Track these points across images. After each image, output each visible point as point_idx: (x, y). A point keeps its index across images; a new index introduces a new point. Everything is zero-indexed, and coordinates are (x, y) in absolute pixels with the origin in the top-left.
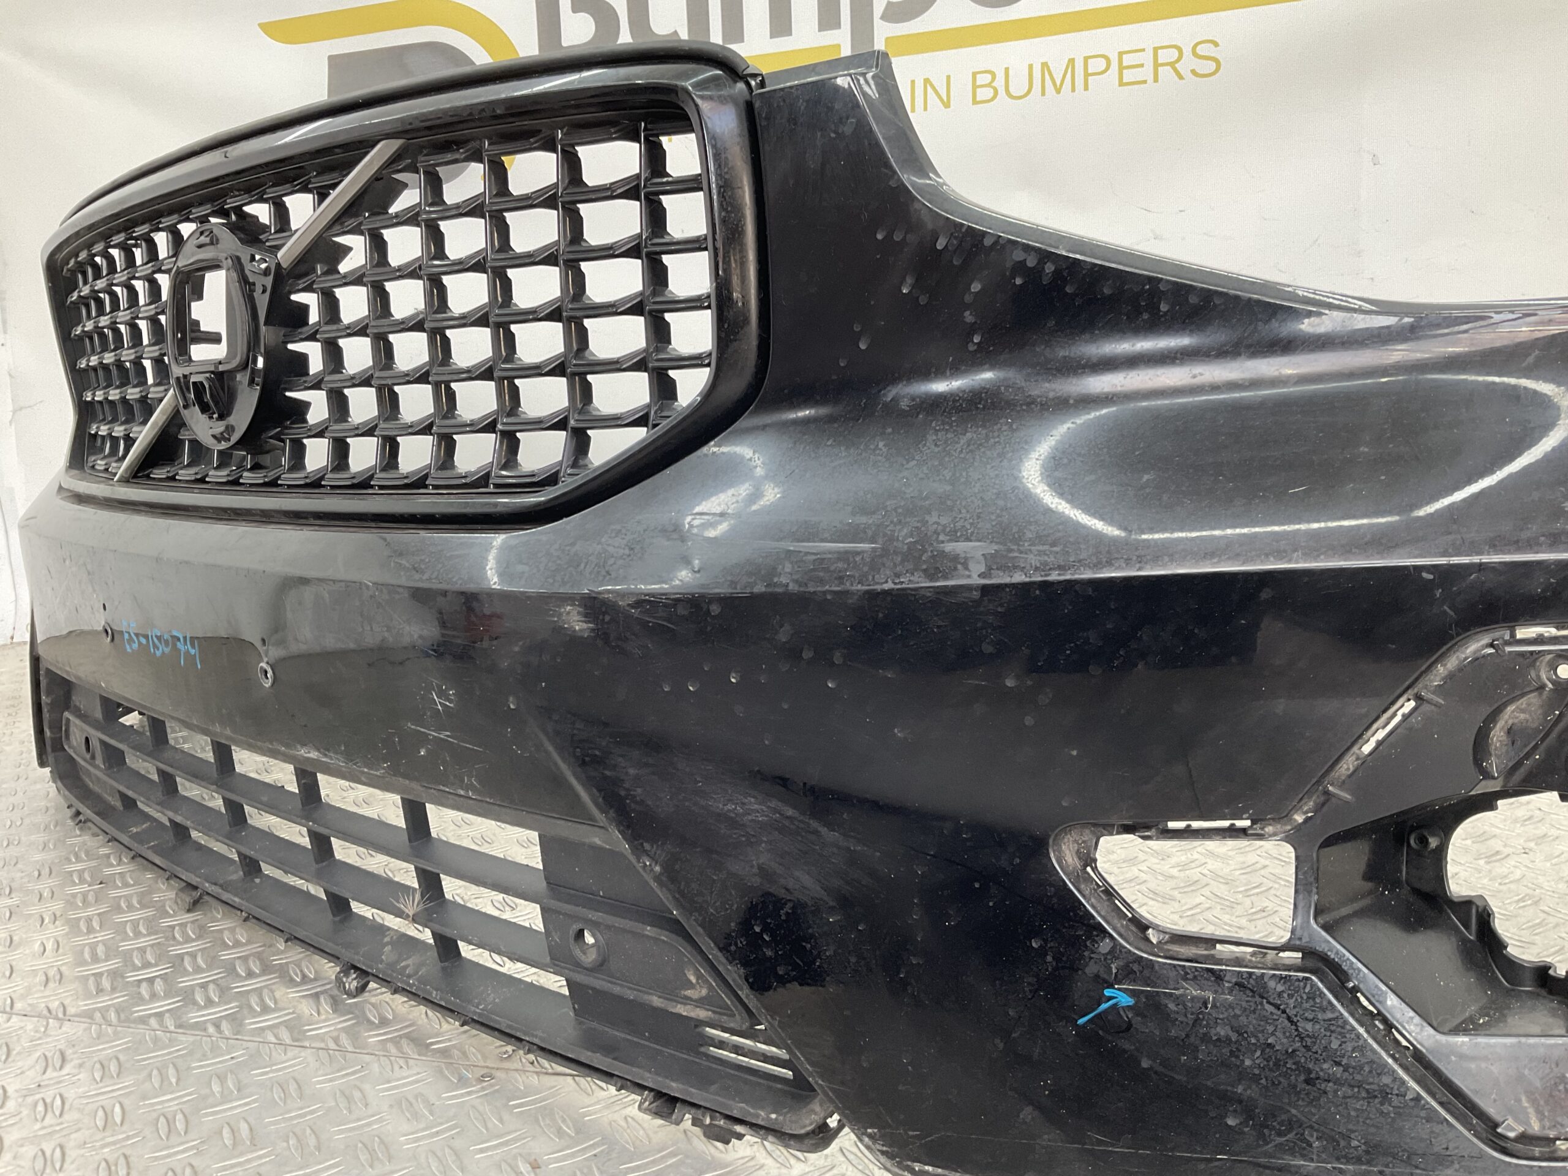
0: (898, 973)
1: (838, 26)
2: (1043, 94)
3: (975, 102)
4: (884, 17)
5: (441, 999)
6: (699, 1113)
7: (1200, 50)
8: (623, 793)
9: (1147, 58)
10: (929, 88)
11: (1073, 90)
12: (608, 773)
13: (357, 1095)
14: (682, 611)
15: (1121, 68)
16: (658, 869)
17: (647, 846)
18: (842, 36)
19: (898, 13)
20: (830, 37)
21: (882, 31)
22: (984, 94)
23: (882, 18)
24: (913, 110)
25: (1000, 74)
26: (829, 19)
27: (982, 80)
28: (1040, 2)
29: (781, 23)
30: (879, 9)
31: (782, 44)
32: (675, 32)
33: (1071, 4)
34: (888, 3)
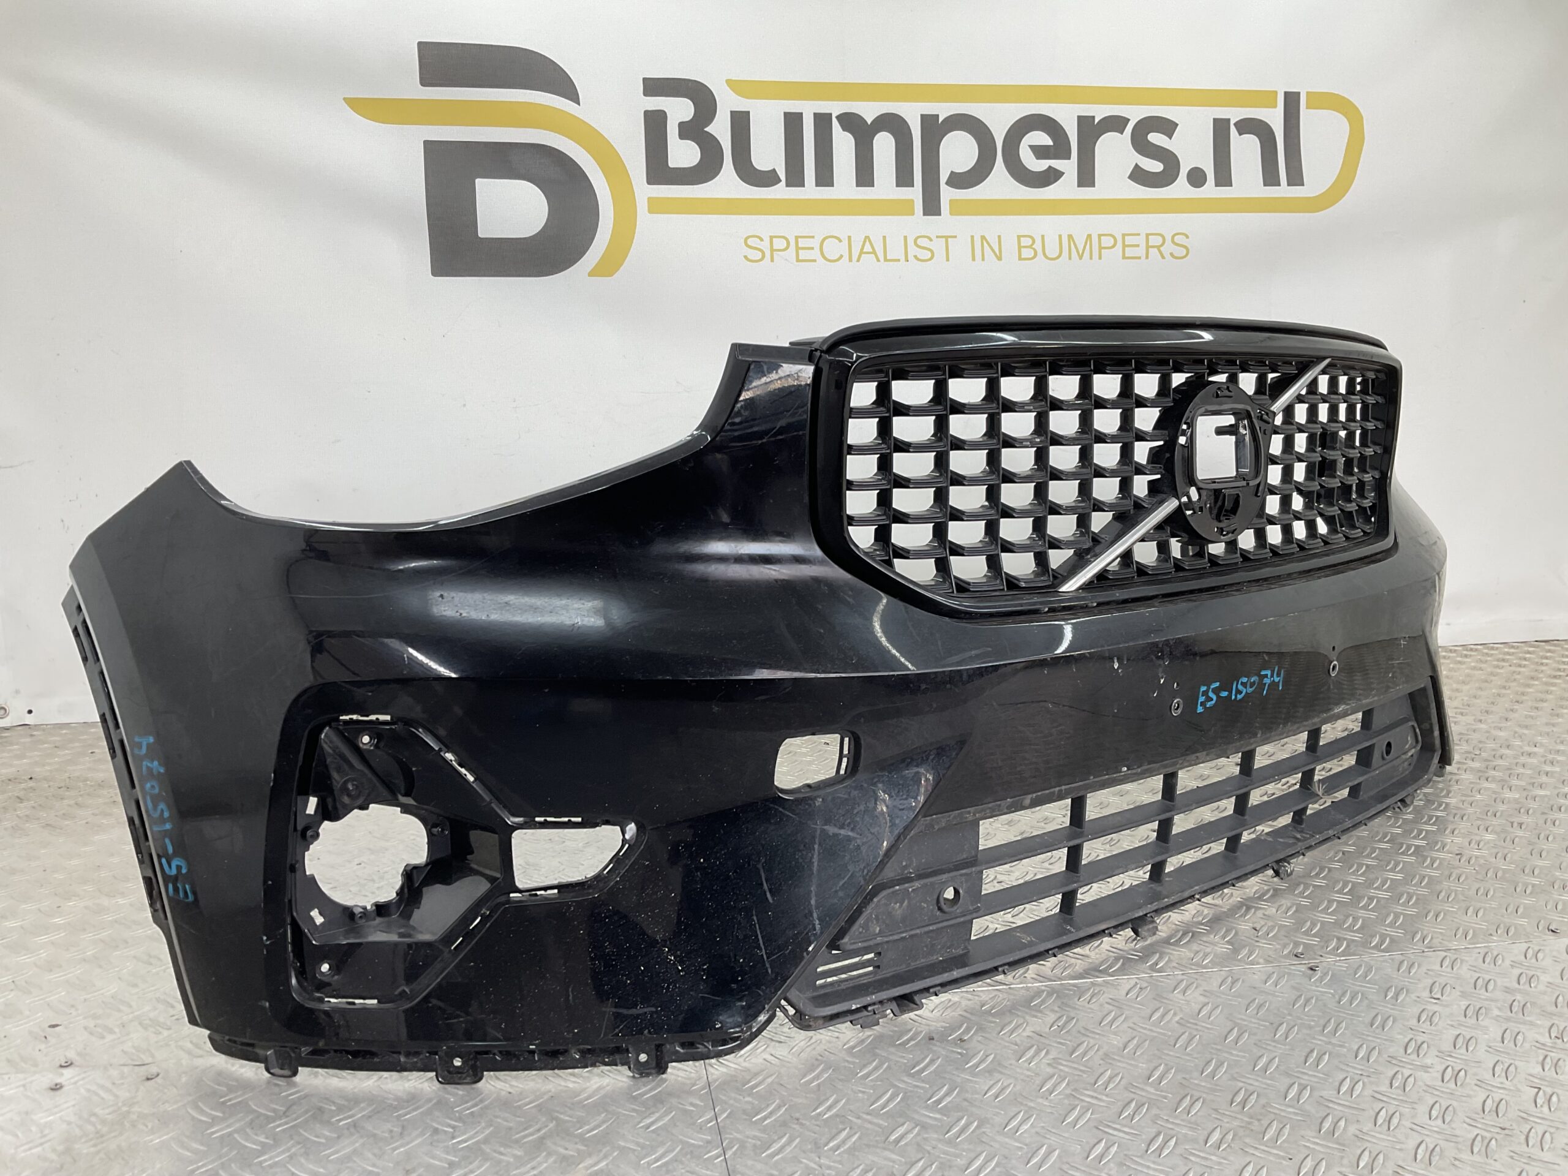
1: (911, 184)
2: (1070, 258)
4: (949, 183)
7: (1176, 240)
9: (1141, 241)
11: (1091, 258)
15: (1124, 246)
18: (915, 193)
19: (959, 181)
20: (905, 193)
21: (947, 194)
22: (1027, 253)
23: (947, 183)
24: (974, 259)
25: (1038, 242)
26: (904, 178)
27: (1026, 242)
28: (1066, 188)
29: (865, 175)
30: (944, 177)
31: (865, 193)
32: (774, 170)
33: (1087, 193)
34: (952, 172)
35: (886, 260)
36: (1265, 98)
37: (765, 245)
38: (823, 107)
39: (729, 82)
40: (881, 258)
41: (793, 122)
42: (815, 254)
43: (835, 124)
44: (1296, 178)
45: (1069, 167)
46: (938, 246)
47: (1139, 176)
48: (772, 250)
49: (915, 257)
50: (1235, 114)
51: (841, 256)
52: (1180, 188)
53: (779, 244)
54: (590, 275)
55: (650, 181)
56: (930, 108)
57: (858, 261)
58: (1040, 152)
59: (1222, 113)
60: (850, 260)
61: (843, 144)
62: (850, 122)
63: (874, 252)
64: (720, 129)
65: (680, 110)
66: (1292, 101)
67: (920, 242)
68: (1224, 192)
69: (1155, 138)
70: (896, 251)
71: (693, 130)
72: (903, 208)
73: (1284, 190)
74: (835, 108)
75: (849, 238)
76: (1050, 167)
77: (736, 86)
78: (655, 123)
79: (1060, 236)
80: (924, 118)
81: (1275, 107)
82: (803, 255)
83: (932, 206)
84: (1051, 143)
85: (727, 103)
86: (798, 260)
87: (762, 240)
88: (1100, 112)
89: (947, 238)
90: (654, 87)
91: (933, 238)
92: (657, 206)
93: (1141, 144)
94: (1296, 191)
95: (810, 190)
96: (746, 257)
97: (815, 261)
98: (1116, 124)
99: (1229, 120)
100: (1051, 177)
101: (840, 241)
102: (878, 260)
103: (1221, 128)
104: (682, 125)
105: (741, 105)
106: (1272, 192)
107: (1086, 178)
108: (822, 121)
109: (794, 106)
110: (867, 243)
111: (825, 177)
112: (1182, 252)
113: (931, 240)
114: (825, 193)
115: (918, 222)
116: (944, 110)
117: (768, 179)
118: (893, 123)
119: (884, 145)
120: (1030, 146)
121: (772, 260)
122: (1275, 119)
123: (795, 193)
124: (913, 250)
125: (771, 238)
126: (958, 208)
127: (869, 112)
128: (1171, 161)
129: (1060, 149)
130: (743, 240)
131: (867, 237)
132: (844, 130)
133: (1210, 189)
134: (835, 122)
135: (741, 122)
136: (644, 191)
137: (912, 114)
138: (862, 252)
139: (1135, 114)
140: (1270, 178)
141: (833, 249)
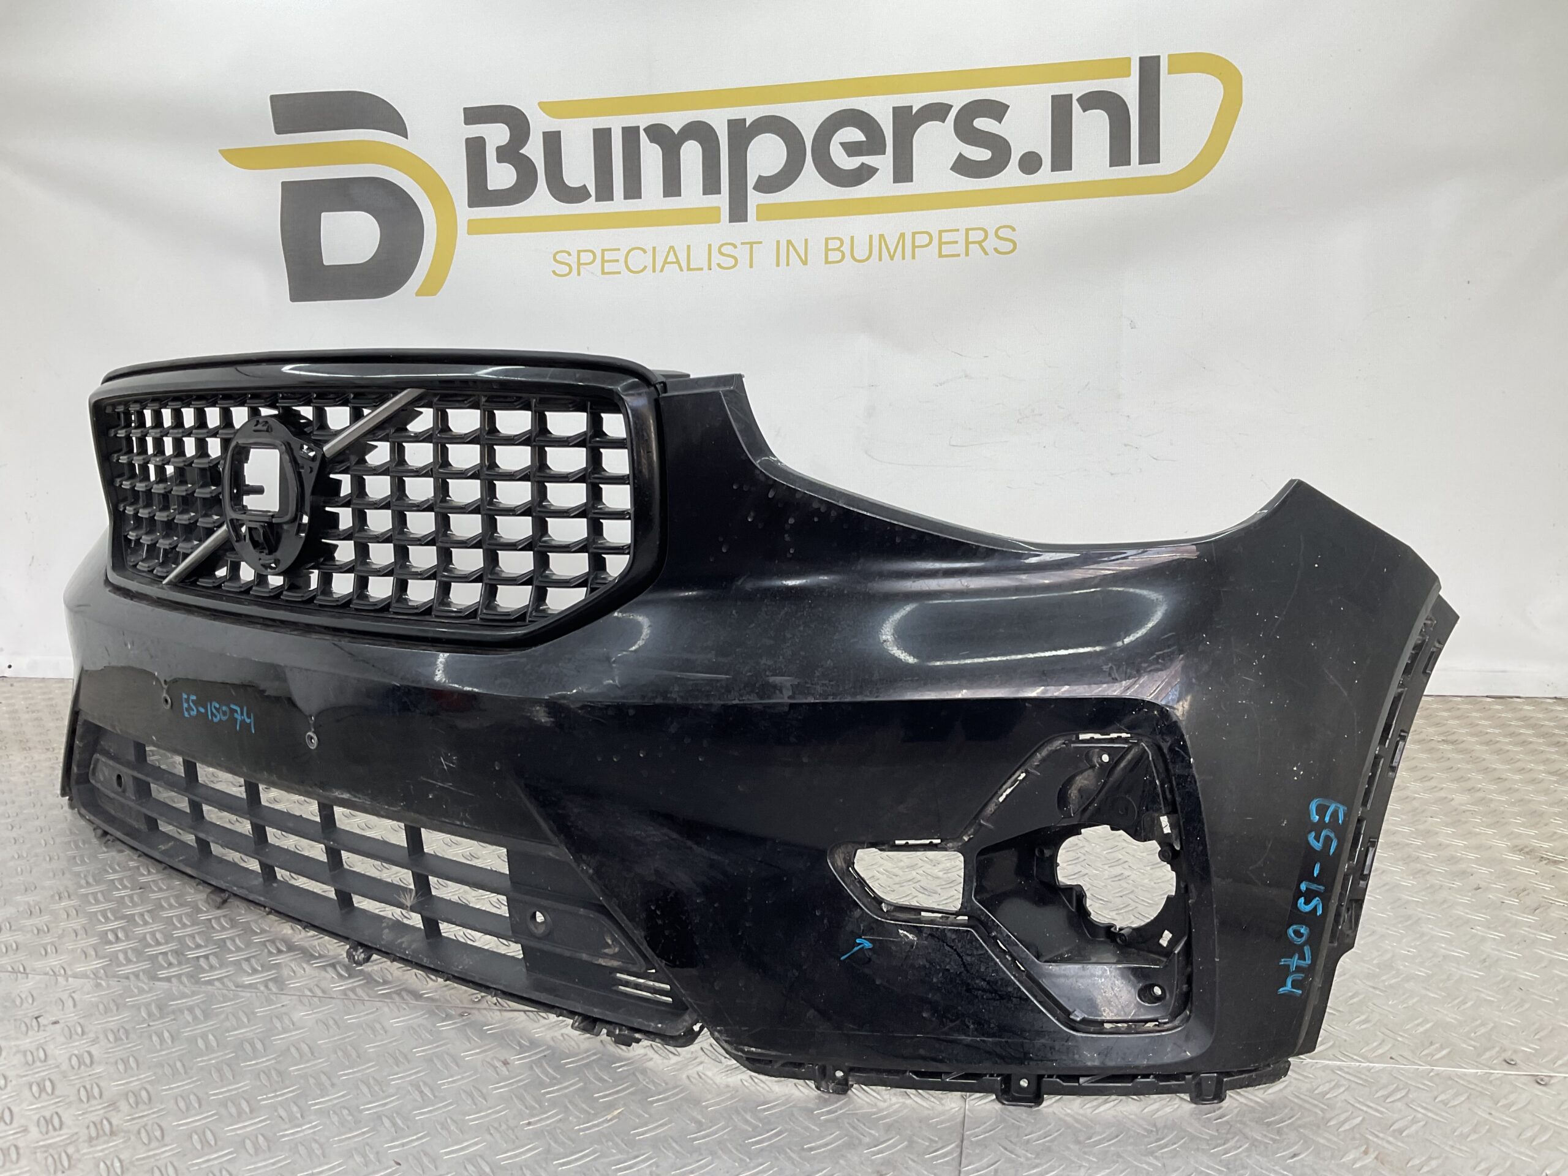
0: (738, 932)
1: (718, 191)
2: (880, 259)
3: (827, 262)
4: (756, 188)
5: (430, 963)
6: (611, 1028)
7: (1001, 233)
8: (569, 824)
9: (960, 237)
10: (791, 247)
11: (903, 258)
12: (560, 812)
13: (378, 1026)
14: (610, 712)
15: (941, 243)
16: (591, 871)
17: (584, 857)
18: (722, 200)
19: (767, 185)
20: (712, 200)
21: (755, 199)
22: (834, 256)
23: (754, 188)
24: (778, 265)
25: (847, 241)
26: (711, 186)
27: (833, 244)
28: (882, 184)
29: (672, 185)
30: (751, 181)
31: (673, 203)
32: (585, 186)
33: (904, 188)
34: (760, 176)
35: (689, 269)
36: (1119, 67)
37: (572, 260)
38: (631, 121)
39: (543, 106)
40: (684, 265)
41: (602, 138)
42: (621, 266)
43: (643, 136)
44: (1151, 153)
45: (884, 163)
46: (742, 253)
47: (963, 166)
48: (579, 264)
49: (719, 265)
50: (1077, 89)
51: (645, 267)
52: (1011, 176)
53: (586, 257)
54: (417, 294)
55: (471, 204)
56: (736, 113)
57: (662, 270)
58: (852, 149)
59: (1061, 89)
60: (654, 271)
61: (651, 155)
62: (658, 133)
63: (678, 262)
64: (534, 150)
65: (497, 135)
66: (1149, 68)
67: (724, 250)
68: (1062, 177)
69: (983, 124)
70: (699, 259)
71: (510, 153)
72: (708, 216)
73: (1135, 169)
74: (643, 121)
75: (654, 248)
76: (863, 164)
77: (549, 108)
78: (475, 149)
79: (871, 236)
80: (731, 123)
81: (1129, 75)
82: (608, 267)
83: (738, 213)
84: (865, 139)
85: (539, 124)
86: (603, 273)
87: (569, 254)
88: (917, 101)
89: (751, 244)
90: (474, 115)
91: (738, 245)
92: (475, 227)
93: (965, 131)
94: (1150, 170)
95: (619, 203)
96: (554, 272)
97: (619, 273)
98: (937, 112)
99: (1071, 95)
100: (864, 174)
101: (645, 252)
102: (681, 270)
103: (1061, 107)
104: (499, 149)
105: (552, 125)
106: (1121, 172)
107: (903, 172)
108: (631, 135)
109: (602, 123)
110: (672, 253)
111: (633, 190)
112: (1007, 246)
113: (735, 247)
114: (633, 205)
115: (725, 230)
116: (751, 114)
117: (578, 195)
118: (700, 132)
119: (691, 153)
120: (841, 143)
121: (579, 274)
122: (1129, 89)
123: (605, 207)
124: (716, 258)
125: (579, 252)
126: (766, 213)
127: (676, 121)
128: (1000, 148)
129: (874, 143)
130: (552, 256)
131: (672, 247)
132: (651, 142)
133: (1045, 175)
134: (643, 134)
135: (552, 141)
136: (465, 213)
137: (718, 120)
138: (665, 262)
139: (958, 99)
140: (1119, 155)
141: (638, 260)
